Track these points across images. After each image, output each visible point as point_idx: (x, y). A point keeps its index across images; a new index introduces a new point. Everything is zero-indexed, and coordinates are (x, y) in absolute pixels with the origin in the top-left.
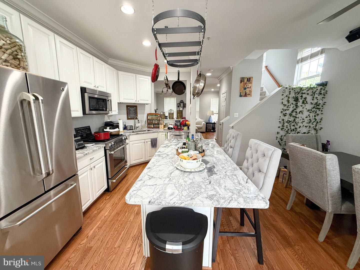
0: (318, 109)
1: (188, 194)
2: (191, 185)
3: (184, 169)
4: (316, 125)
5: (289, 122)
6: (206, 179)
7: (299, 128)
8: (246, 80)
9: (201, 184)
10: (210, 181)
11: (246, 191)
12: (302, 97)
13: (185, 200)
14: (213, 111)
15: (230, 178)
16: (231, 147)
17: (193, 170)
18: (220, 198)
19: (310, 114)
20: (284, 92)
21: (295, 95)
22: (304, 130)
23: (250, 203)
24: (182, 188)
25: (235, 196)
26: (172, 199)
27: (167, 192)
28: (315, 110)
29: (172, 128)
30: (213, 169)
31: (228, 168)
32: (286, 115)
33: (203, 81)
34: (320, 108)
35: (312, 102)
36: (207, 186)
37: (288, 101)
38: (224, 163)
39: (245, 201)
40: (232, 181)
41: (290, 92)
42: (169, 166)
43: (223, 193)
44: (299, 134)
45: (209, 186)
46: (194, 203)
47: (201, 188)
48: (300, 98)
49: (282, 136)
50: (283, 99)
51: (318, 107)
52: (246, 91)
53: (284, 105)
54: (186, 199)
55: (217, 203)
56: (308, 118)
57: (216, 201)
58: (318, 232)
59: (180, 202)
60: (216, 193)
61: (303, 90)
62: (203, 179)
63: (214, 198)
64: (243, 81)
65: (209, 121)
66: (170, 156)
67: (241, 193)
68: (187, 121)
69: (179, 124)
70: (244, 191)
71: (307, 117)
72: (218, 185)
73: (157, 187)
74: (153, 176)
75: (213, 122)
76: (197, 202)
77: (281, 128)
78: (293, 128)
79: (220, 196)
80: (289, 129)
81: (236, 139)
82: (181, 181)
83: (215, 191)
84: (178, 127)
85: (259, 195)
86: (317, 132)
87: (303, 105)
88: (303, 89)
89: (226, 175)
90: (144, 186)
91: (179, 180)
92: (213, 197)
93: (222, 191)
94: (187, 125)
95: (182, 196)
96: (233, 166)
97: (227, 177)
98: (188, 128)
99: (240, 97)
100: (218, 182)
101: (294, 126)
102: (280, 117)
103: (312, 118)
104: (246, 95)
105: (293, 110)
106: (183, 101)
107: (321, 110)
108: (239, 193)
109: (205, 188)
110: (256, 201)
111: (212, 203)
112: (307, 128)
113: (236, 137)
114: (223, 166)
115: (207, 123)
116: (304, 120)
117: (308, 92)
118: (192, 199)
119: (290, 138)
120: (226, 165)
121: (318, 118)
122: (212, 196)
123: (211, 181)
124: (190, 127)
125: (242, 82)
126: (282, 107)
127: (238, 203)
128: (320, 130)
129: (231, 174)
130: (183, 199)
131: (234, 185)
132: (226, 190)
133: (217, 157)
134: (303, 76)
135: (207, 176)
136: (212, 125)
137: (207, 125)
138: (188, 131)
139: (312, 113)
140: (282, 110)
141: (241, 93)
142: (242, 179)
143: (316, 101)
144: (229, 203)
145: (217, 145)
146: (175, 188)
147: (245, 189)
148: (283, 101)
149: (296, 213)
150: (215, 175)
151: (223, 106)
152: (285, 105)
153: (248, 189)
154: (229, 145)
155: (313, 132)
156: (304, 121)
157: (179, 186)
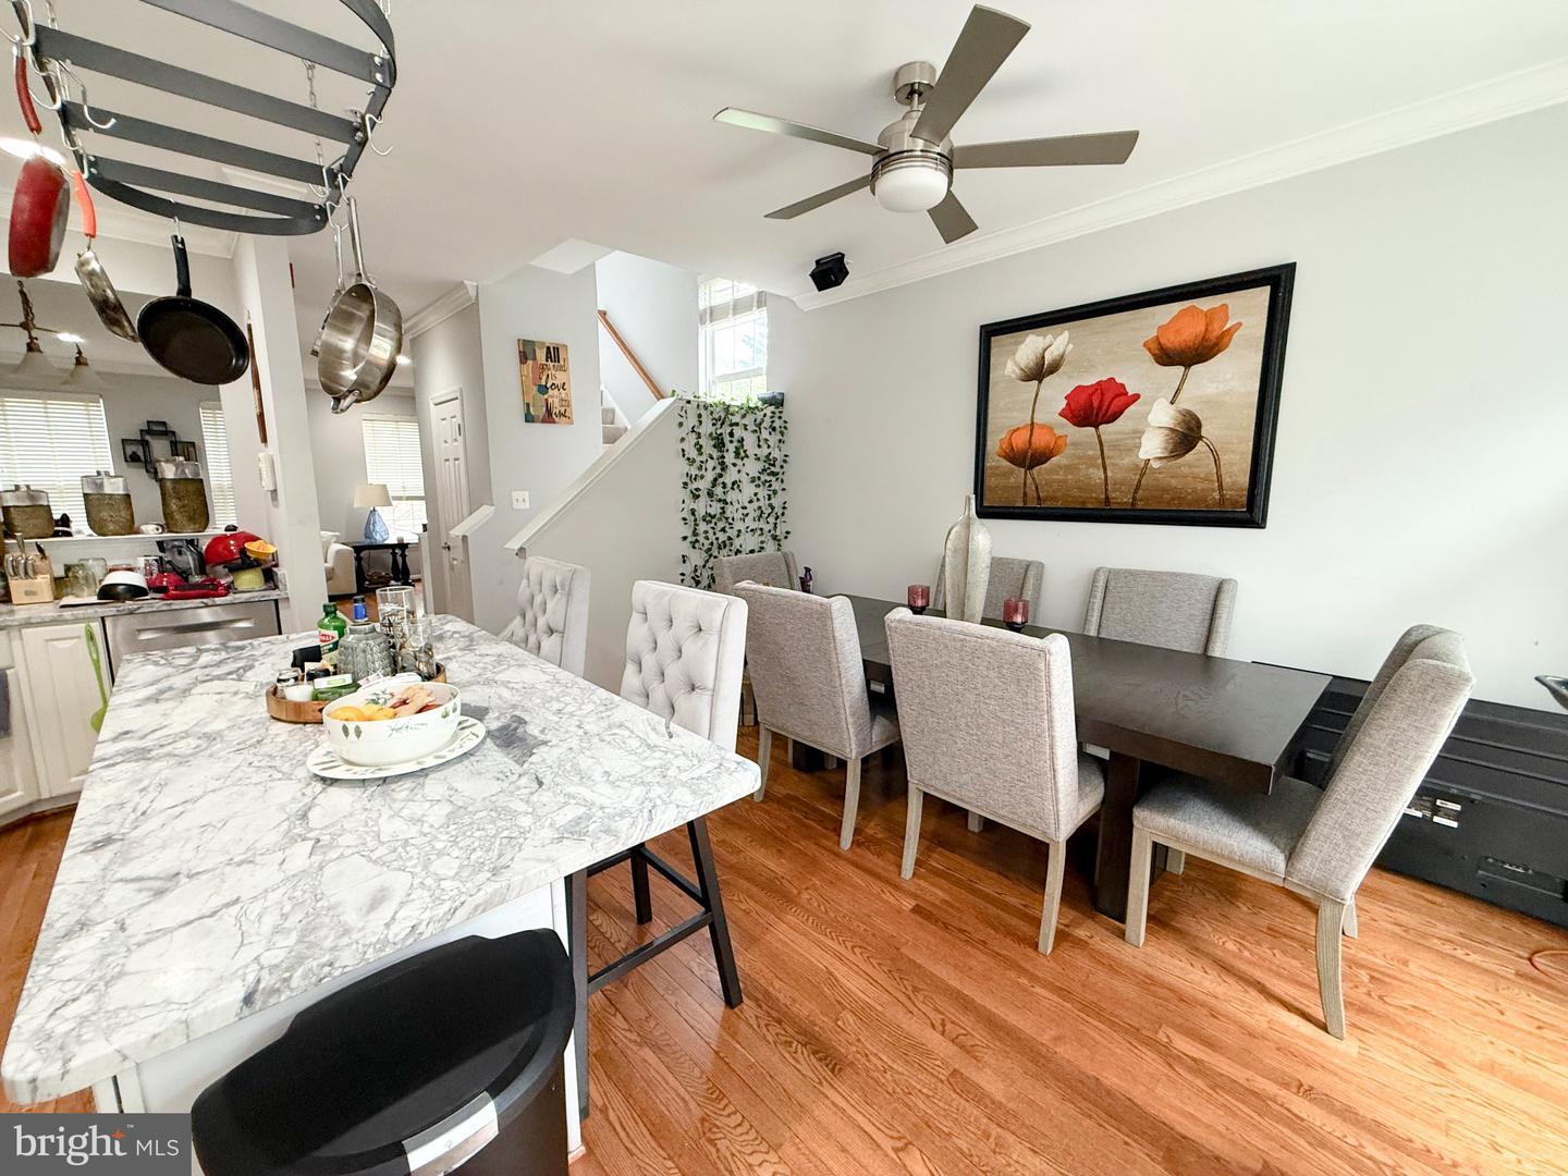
0: (773, 474)
1: (466, 863)
2: (457, 820)
3: (380, 770)
4: (775, 527)
5: (708, 518)
6: (515, 777)
7: (738, 536)
8: (541, 355)
9: (501, 801)
10: (537, 778)
11: (682, 762)
12: (731, 434)
13: (464, 890)
14: (385, 486)
15: (607, 738)
16: (551, 631)
17: (430, 762)
18: (611, 817)
19: (757, 490)
20: (683, 413)
21: (714, 427)
22: (750, 542)
23: (710, 791)
24: (413, 852)
25: (657, 791)
26: (393, 918)
27: (338, 904)
28: (768, 478)
29: (135, 592)
30: (520, 730)
31: (580, 709)
32: (698, 496)
33: (390, 329)
34: (778, 474)
35: (758, 451)
36: (534, 798)
37: (699, 449)
38: (554, 695)
39: (694, 792)
40: (620, 748)
41: (700, 416)
42: (261, 788)
43: (609, 798)
44: (739, 555)
45: (544, 796)
46: (517, 879)
47: (514, 814)
48: (727, 438)
49: (696, 570)
50: (683, 440)
51: (773, 469)
52: (547, 400)
53: (688, 459)
54: (469, 885)
55: (609, 839)
56: (756, 505)
57: (600, 834)
58: (837, 830)
59: (446, 907)
60: (583, 810)
61: (732, 415)
62: (498, 779)
63: (590, 829)
64: (530, 356)
65: (368, 535)
66: (234, 736)
67: (669, 773)
68: (254, 539)
69: (188, 560)
70: (677, 762)
71: (751, 502)
72: (578, 777)
73: (255, 908)
74: (174, 871)
75: (392, 540)
76: (527, 874)
77: (689, 540)
78: (722, 537)
79: (606, 810)
80: (712, 544)
81: (569, 594)
82: (391, 827)
83: (577, 803)
84: (186, 580)
85: (723, 758)
86: (779, 545)
87: (739, 462)
88: (731, 410)
89: (586, 733)
90: (139, 945)
91: (377, 824)
92: (582, 826)
93: (602, 794)
94: (256, 560)
95: (442, 882)
96: (594, 698)
97: (595, 740)
98: (270, 577)
99: (526, 421)
100: (569, 769)
101: (723, 530)
102: (684, 502)
103: (763, 503)
104: (549, 417)
105: (715, 480)
106: (164, 424)
107: (780, 476)
108: (664, 777)
109: (530, 810)
110: (725, 777)
111: (590, 847)
112: (756, 535)
113: (568, 583)
114: (556, 706)
115: (358, 549)
116: (745, 512)
117: (745, 421)
118: (495, 872)
119: (726, 570)
120: (568, 699)
121: (776, 502)
122: (578, 824)
123: (540, 776)
124: (279, 571)
125: (526, 359)
126: (684, 467)
127: (678, 806)
128: (786, 538)
129: (605, 724)
130: (456, 891)
131: (634, 758)
132: (617, 783)
133: (509, 682)
134: (720, 370)
135: (511, 762)
136: (387, 556)
137: (358, 559)
138: (274, 595)
139: (762, 487)
140: (687, 480)
141: (528, 405)
142: (649, 728)
143: (765, 451)
144: (651, 819)
145: (480, 633)
146: (376, 869)
147: (677, 756)
148: (685, 445)
149: (778, 801)
150: (543, 749)
151: (447, 460)
152: (691, 461)
153: (684, 754)
154: (541, 622)
155: (770, 547)
156: (747, 514)
157: (395, 850)
